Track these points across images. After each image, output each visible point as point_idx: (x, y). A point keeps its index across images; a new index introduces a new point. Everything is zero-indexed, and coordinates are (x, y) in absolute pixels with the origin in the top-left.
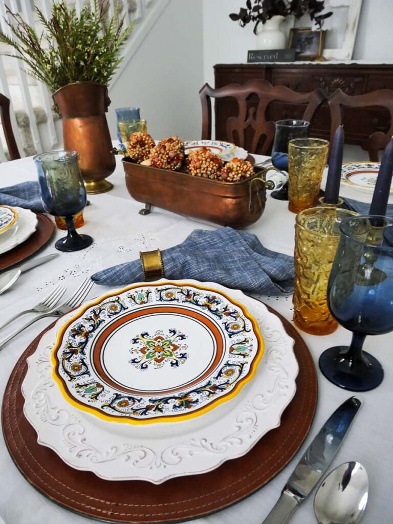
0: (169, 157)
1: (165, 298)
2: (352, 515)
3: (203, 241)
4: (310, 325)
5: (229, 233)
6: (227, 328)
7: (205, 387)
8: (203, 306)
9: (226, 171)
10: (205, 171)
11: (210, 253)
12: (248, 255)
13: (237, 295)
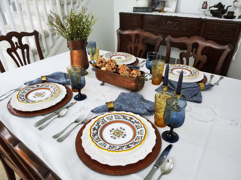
0: (112, 68)
1: (117, 118)
2: (169, 170)
3: (125, 98)
4: (159, 125)
5: (133, 95)
6: (136, 127)
7: (132, 143)
8: (129, 120)
9: (132, 74)
10: (125, 74)
11: (128, 102)
12: (140, 103)
13: (138, 116)
